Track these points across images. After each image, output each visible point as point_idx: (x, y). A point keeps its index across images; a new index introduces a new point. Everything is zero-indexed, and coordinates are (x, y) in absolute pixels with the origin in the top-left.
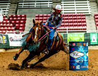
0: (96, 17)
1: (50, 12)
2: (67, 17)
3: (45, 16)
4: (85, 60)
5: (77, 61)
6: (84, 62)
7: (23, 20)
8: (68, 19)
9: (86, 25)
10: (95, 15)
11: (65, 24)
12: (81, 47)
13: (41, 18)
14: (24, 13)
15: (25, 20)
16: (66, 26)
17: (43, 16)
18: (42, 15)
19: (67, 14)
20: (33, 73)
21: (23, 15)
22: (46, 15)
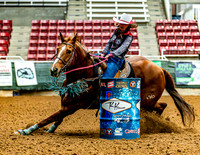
0: (159, 28)
1: (62, 15)
2: (99, 27)
3: (52, 24)
4: (134, 118)
5: (116, 119)
6: (131, 120)
7: (5, 31)
8: (100, 31)
9: (137, 44)
10: (158, 24)
11: (95, 41)
12: (126, 89)
13: (44, 28)
14: (8, 16)
15: (10, 31)
16: (96, 45)
17: (47, 24)
18: (45, 22)
19: (98, 21)
20: (24, 142)
21: (6, 21)
22: (54, 22)
